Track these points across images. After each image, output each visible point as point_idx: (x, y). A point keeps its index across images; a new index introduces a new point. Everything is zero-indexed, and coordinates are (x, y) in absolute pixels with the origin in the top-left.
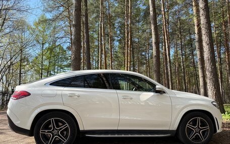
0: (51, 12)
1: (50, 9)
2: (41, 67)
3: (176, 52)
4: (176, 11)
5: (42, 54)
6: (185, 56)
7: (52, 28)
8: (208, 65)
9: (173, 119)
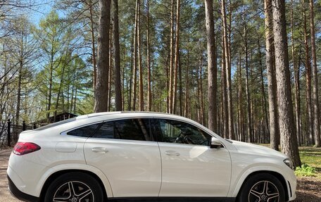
0: (65, 8)
1: (63, 5)
2: (49, 86)
3: (239, 71)
4: (241, 14)
5: (51, 68)
6: (252, 76)
7: (66, 32)
8: (282, 100)
9: (233, 183)
